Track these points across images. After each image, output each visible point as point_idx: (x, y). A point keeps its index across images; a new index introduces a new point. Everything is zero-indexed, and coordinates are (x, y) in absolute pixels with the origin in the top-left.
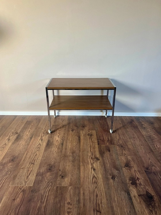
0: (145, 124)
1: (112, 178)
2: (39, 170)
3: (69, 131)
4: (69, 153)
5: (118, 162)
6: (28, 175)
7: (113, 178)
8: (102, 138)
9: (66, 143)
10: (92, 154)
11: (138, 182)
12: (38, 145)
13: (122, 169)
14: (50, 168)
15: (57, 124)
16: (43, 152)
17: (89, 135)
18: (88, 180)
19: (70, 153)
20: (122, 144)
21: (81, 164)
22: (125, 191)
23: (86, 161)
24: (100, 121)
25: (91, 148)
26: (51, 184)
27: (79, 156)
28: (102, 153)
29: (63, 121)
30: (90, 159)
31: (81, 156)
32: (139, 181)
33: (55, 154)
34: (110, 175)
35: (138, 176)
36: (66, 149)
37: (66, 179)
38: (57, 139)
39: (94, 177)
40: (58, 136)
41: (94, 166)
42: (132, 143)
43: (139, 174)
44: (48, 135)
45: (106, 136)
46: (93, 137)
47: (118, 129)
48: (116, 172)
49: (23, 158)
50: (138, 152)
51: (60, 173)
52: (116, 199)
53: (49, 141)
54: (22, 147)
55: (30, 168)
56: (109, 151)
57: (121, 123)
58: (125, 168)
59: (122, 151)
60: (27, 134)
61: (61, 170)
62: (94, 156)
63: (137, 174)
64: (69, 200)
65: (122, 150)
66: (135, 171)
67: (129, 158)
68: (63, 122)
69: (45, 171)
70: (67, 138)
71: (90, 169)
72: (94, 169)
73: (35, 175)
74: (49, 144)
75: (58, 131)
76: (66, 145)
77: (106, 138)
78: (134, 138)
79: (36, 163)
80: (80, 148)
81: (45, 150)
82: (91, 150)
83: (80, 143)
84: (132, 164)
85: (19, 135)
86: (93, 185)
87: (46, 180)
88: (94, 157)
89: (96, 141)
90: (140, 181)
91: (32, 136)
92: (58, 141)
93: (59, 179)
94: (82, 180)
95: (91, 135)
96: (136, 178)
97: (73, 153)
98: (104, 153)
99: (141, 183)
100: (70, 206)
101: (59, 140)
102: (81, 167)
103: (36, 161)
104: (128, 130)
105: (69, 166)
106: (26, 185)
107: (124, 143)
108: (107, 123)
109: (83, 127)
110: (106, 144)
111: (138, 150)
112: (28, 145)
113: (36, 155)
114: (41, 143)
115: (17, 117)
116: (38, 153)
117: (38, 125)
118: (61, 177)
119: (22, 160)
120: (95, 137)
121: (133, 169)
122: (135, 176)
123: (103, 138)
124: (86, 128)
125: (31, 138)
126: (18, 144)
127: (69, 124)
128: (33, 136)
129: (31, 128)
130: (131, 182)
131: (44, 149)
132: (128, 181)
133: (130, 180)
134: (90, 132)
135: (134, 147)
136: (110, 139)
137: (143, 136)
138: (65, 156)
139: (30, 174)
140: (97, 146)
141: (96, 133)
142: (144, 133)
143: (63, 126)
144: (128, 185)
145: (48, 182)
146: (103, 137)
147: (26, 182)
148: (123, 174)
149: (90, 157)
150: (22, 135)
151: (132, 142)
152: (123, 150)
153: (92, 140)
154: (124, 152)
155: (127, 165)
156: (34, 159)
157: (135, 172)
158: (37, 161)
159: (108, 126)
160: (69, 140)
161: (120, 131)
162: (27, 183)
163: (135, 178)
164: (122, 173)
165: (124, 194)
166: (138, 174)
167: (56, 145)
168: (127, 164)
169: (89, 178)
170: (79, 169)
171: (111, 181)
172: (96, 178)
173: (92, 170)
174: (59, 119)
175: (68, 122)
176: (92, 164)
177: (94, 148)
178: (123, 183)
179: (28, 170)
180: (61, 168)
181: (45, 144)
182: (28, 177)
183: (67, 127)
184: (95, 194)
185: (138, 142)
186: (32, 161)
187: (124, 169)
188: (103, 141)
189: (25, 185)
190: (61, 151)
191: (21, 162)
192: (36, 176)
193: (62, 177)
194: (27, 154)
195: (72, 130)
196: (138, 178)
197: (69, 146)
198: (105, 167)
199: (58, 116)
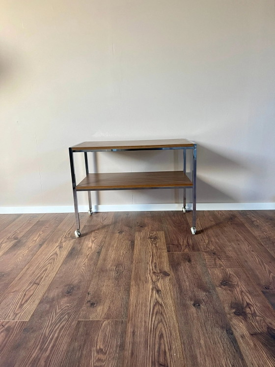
0: (258, 221)
1: (194, 305)
2: (46, 294)
3: (113, 233)
4: (109, 265)
5: (206, 278)
6: (23, 302)
7: (197, 304)
8: (176, 243)
9: (107, 250)
10: (155, 266)
11: (248, 310)
12: (52, 255)
13: (214, 289)
14: (70, 291)
15: (92, 223)
16: (60, 265)
17: (151, 239)
18: (144, 309)
19: (111, 266)
20: (215, 250)
21: (133, 283)
22: (222, 328)
23: (142, 278)
24: (173, 218)
25: (154, 257)
26: (66, 316)
27: (130, 271)
28: (174, 265)
29: (105, 219)
30: (151, 274)
31: (133, 270)
32: (250, 308)
33: (83, 268)
34: (191, 300)
35: (248, 301)
36: (105, 260)
37: (99, 309)
38: (90, 245)
39: (157, 303)
40: (93, 242)
41: (159, 285)
42: (234, 248)
43: (250, 297)
44: (74, 240)
45: (183, 240)
46: (159, 240)
47: (206, 229)
48: (202, 295)
49: (19, 276)
50: (246, 261)
51: (89, 298)
52: (202, 342)
53: (73, 249)
54: (21, 258)
55: (30, 291)
56: (190, 261)
57: (212, 220)
58: (221, 287)
59: (215, 261)
60: (35, 239)
61: (91, 293)
62: (160, 270)
63: (246, 297)
64: (100, 345)
65: (215, 259)
66: (242, 292)
67: (229, 271)
68: (103, 221)
69: (58, 295)
70: (109, 244)
71: (151, 291)
72: (158, 291)
73: (37, 302)
74: (73, 253)
75: (93, 234)
76: (106, 255)
77: (183, 242)
78: (237, 241)
79: (42, 283)
80: (132, 258)
81: (65, 262)
82: (155, 261)
83: (133, 250)
84: (235, 280)
85: (19, 242)
86: (154, 317)
87: (58, 311)
88: (159, 272)
89: (165, 247)
90: (252, 308)
91: (43, 243)
92: (91, 248)
93: (84, 308)
94: (131, 309)
95: (156, 238)
96: (245, 303)
97: (118, 265)
98: (179, 264)
99: (255, 312)
100: (101, 356)
101: (93, 246)
102: (131, 288)
103: (43, 279)
104: (225, 229)
105: (107, 286)
106: (15, 321)
107: (219, 248)
108: (186, 220)
109: (141, 227)
110: (184, 251)
111: (246, 259)
112: (33, 255)
113: (46, 270)
114: (58, 252)
115: (22, 216)
116: (49, 268)
117: (57, 226)
118: (89, 304)
119: (17, 279)
120: (163, 240)
121: (238, 289)
122: (243, 300)
123: (179, 243)
124: (146, 228)
125: (41, 245)
126: (15, 254)
127: (115, 223)
128: (45, 242)
129: (42, 231)
130: (234, 311)
131: (62, 261)
132: (227, 309)
133: (231, 307)
134: (154, 234)
135: (238, 255)
136: (191, 242)
137: (255, 238)
138: (103, 270)
139: (27, 301)
140: (165, 254)
141: (165, 234)
142: (256, 233)
143: (104, 227)
144: (228, 316)
145: (62, 314)
146: (178, 241)
147: (17, 314)
148: (218, 297)
149: (152, 272)
150: (24, 241)
151: (235, 246)
152: (218, 259)
153: (157, 245)
154: (218, 262)
155: (226, 282)
156: (39, 276)
157: (241, 295)
158: (45, 279)
159: (188, 224)
160: (113, 246)
161: (210, 232)
162: (18, 316)
163: (243, 304)
164: (215, 297)
165: (218, 333)
166: (248, 297)
167: (87, 254)
168: (224, 281)
169: (146, 306)
170: (128, 291)
171: (193, 310)
172: (161, 305)
173: (155, 292)
174: (97, 216)
175: (113, 220)
176: (154, 283)
177: (160, 257)
178: (217, 312)
179: (25, 294)
180: (91, 290)
181: (65, 253)
182: (21, 305)
183: (111, 227)
184: (158, 333)
185: (245, 247)
186: (36, 279)
187: (219, 289)
188: (178, 246)
189: (14, 319)
190: (95, 264)
191: (14, 282)
192: (40, 303)
193: (92, 304)
194: (28, 269)
195: (121, 232)
196: (248, 304)
197: (112, 255)
198: (180, 287)
199: (97, 213)
